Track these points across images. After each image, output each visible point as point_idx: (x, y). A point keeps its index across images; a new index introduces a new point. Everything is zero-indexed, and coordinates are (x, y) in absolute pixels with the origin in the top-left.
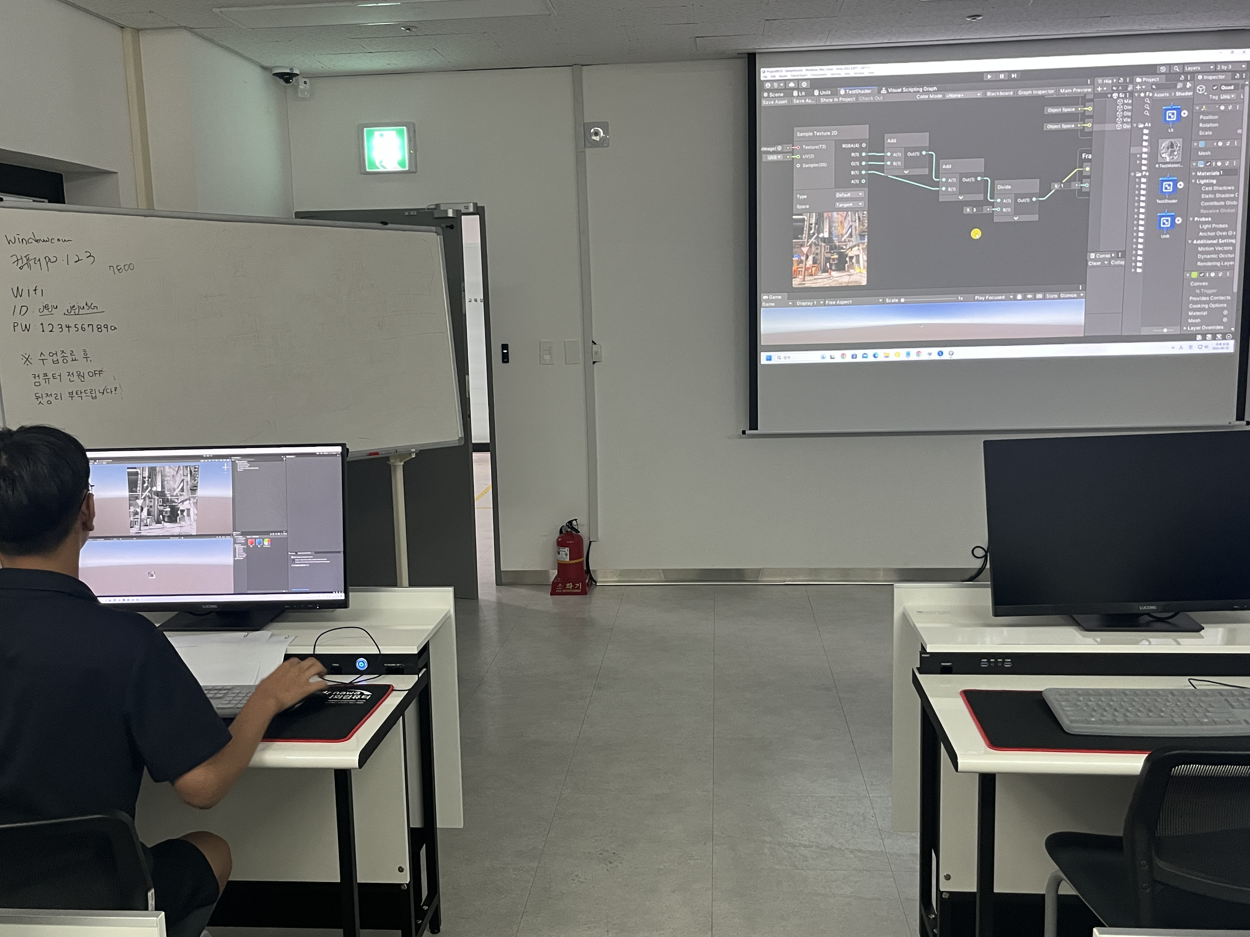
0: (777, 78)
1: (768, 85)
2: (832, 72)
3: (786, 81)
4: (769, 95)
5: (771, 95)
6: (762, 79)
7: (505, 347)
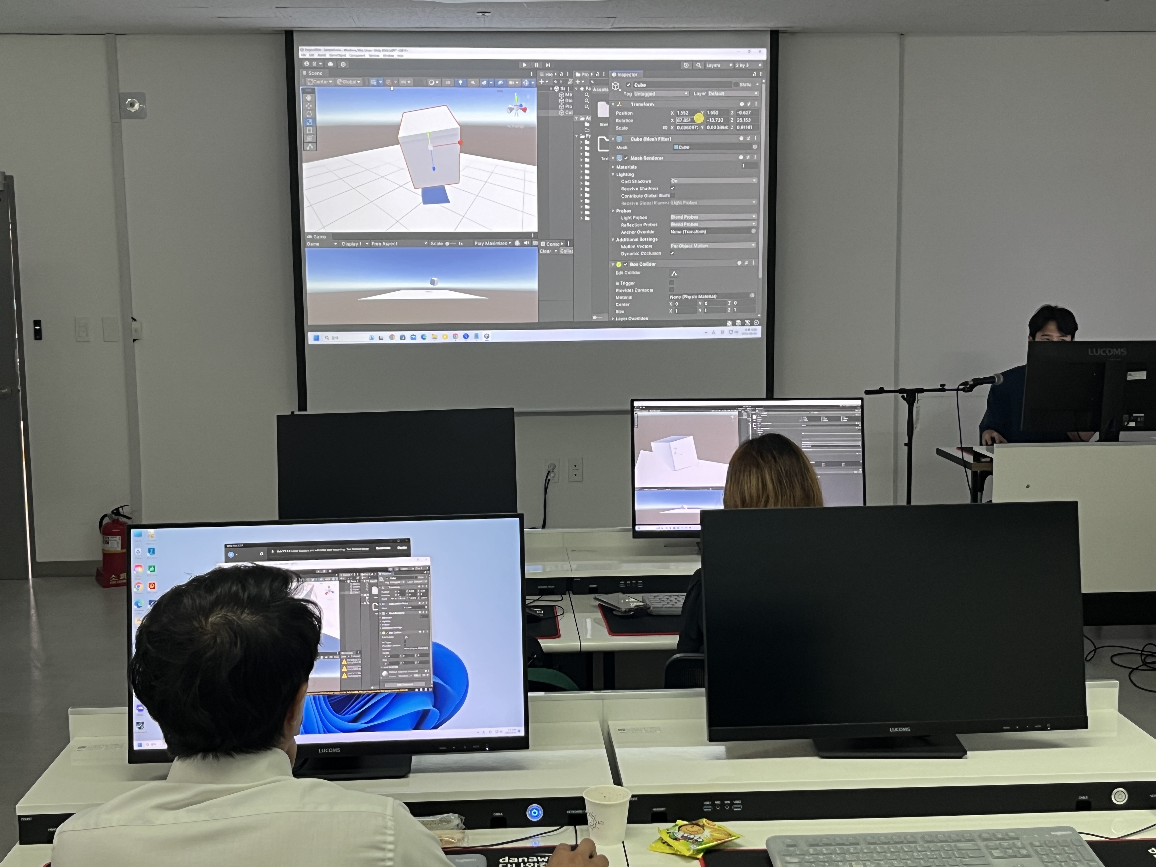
0: (316, 56)
1: (307, 64)
2: (371, 53)
3: (325, 61)
4: (307, 73)
5: (310, 73)
6: (301, 57)
7: (37, 323)
